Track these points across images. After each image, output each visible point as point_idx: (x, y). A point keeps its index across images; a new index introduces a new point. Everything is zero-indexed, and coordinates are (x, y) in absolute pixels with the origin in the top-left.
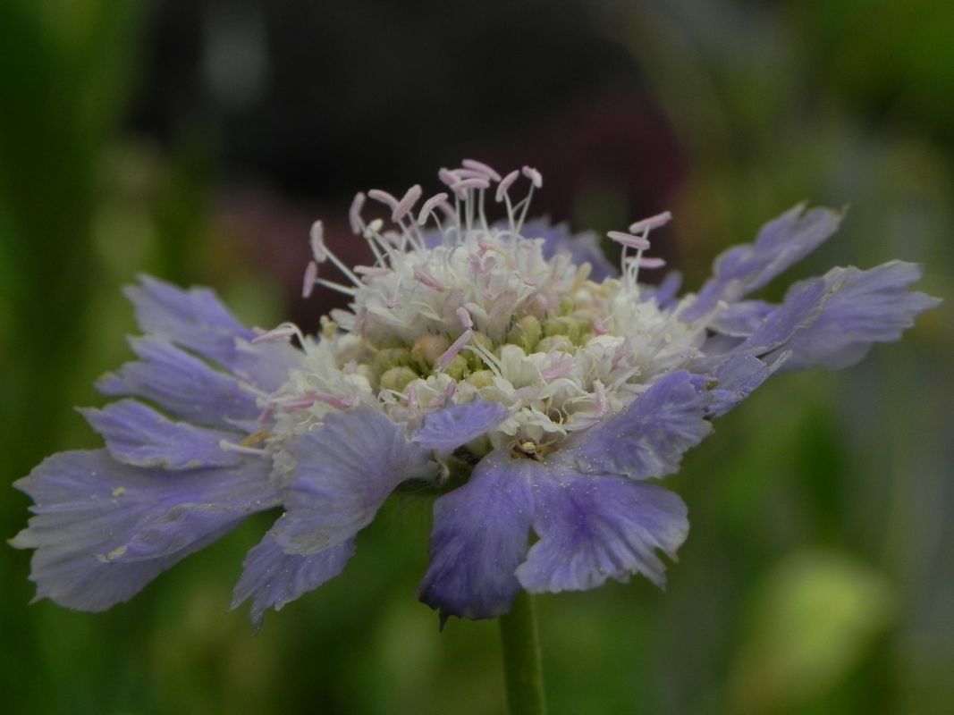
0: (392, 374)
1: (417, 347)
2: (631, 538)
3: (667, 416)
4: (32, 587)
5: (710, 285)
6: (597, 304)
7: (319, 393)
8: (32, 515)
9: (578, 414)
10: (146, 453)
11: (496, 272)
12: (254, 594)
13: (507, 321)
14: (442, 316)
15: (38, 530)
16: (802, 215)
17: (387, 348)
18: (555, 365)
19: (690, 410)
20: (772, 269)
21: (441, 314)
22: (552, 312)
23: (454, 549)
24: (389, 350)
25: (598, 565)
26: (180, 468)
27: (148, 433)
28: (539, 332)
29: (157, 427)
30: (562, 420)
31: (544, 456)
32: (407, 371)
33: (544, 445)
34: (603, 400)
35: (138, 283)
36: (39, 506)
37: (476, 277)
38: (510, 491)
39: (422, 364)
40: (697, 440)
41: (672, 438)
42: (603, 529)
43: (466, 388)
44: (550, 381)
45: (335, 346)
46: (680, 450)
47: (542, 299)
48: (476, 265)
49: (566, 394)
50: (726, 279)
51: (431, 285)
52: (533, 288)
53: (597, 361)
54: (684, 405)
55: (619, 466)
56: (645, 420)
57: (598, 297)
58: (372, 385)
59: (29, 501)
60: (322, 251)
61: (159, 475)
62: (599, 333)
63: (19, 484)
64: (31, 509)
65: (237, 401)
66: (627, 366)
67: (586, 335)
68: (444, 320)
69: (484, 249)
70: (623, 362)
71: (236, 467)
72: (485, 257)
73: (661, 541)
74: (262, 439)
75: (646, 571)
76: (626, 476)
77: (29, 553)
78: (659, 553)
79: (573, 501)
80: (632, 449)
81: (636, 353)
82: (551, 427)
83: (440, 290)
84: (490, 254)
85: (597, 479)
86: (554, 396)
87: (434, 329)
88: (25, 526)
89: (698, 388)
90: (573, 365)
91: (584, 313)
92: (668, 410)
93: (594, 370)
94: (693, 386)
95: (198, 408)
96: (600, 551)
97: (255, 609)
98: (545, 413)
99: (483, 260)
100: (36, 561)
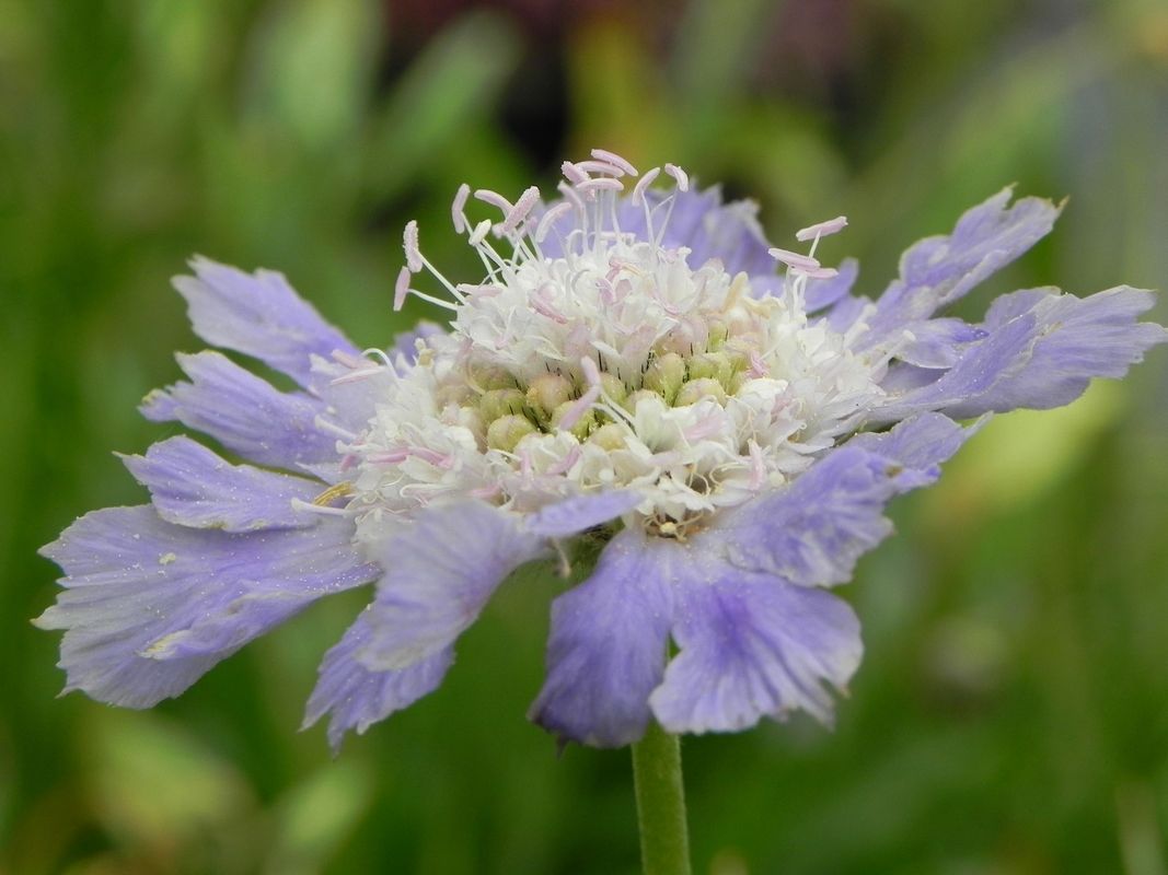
0: (500, 426)
1: (532, 392)
2: (792, 662)
3: (838, 507)
4: (62, 676)
5: (894, 289)
6: (755, 327)
7: (413, 447)
8: (62, 589)
9: (728, 482)
10: (202, 510)
11: (630, 300)
12: (332, 708)
13: (643, 359)
14: (563, 354)
15: (70, 607)
16: (1010, 204)
17: (497, 388)
18: (701, 422)
19: (867, 503)
20: (971, 279)
21: (562, 349)
22: (699, 347)
23: (574, 663)
24: (499, 392)
25: (751, 695)
26: (243, 529)
27: (203, 484)
28: (683, 373)
29: (215, 474)
30: (709, 489)
31: (685, 535)
32: (520, 421)
33: (685, 523)
34: (761, 467)
35: (192, 273)
36: (70, 577)
37: (605, 308)
38: (644, 588)
39: (539, 412)
40: (873, 541)
41: (844, 536)
42: (758, 647)
43: (592, 449)
44: (694, 443)
45: (433, 372)
46: (853, 553)
47: (687, 329)
48: (606, 294)
49: (714, 461)
50: (912, 285)
51: (550, 315)
52: (676, 321)
53: (753, 414)
54: (860, 495)
55: (778, 564)
56: (811, 509)
57: (755, 316)
58: (477, 439)
59: (58, 572)
60: (416, 257)
61: (216, 538)
62: (757, 375)
63: (45, 551)
64: (60, 581)
65: (313, 437)
66: (790, 418)
67: (740, 374)
68: (565, 359)
69: (616, 269)
70: (785, 414)
71: (310, 528)
72: (617, 279)
73: (828, 667)
74: (343, 494)
75: (808, 706)
76: (785, 578)
77: (57, 635)
78: (826, 684)
79: (720, 601)
80: (794, 544)
81: (801, 401)
82: (696, 501)
83: (562, 322)
84: (623, 275)
85: (751, 578)
86: (700, 463)
87: (553, 369)
88: (54, 602)
89: (876, 472)
90: (724, 423)
91: (738, 343)
92: (839, 500)
93: (749, 426)
94: (869, 472)
95: (264, 445)
96: (754, 676)
97: (333, 728)
98: (687, 484)
99: (613, 286)
100: (67, 645)
